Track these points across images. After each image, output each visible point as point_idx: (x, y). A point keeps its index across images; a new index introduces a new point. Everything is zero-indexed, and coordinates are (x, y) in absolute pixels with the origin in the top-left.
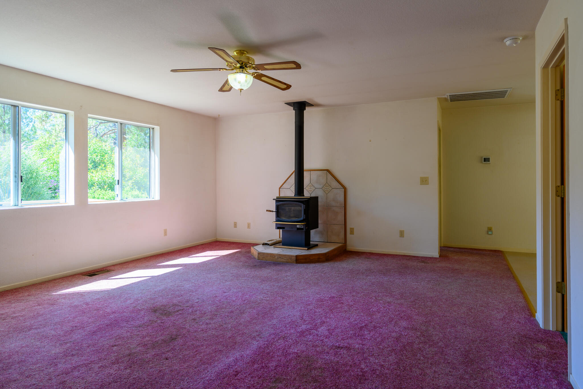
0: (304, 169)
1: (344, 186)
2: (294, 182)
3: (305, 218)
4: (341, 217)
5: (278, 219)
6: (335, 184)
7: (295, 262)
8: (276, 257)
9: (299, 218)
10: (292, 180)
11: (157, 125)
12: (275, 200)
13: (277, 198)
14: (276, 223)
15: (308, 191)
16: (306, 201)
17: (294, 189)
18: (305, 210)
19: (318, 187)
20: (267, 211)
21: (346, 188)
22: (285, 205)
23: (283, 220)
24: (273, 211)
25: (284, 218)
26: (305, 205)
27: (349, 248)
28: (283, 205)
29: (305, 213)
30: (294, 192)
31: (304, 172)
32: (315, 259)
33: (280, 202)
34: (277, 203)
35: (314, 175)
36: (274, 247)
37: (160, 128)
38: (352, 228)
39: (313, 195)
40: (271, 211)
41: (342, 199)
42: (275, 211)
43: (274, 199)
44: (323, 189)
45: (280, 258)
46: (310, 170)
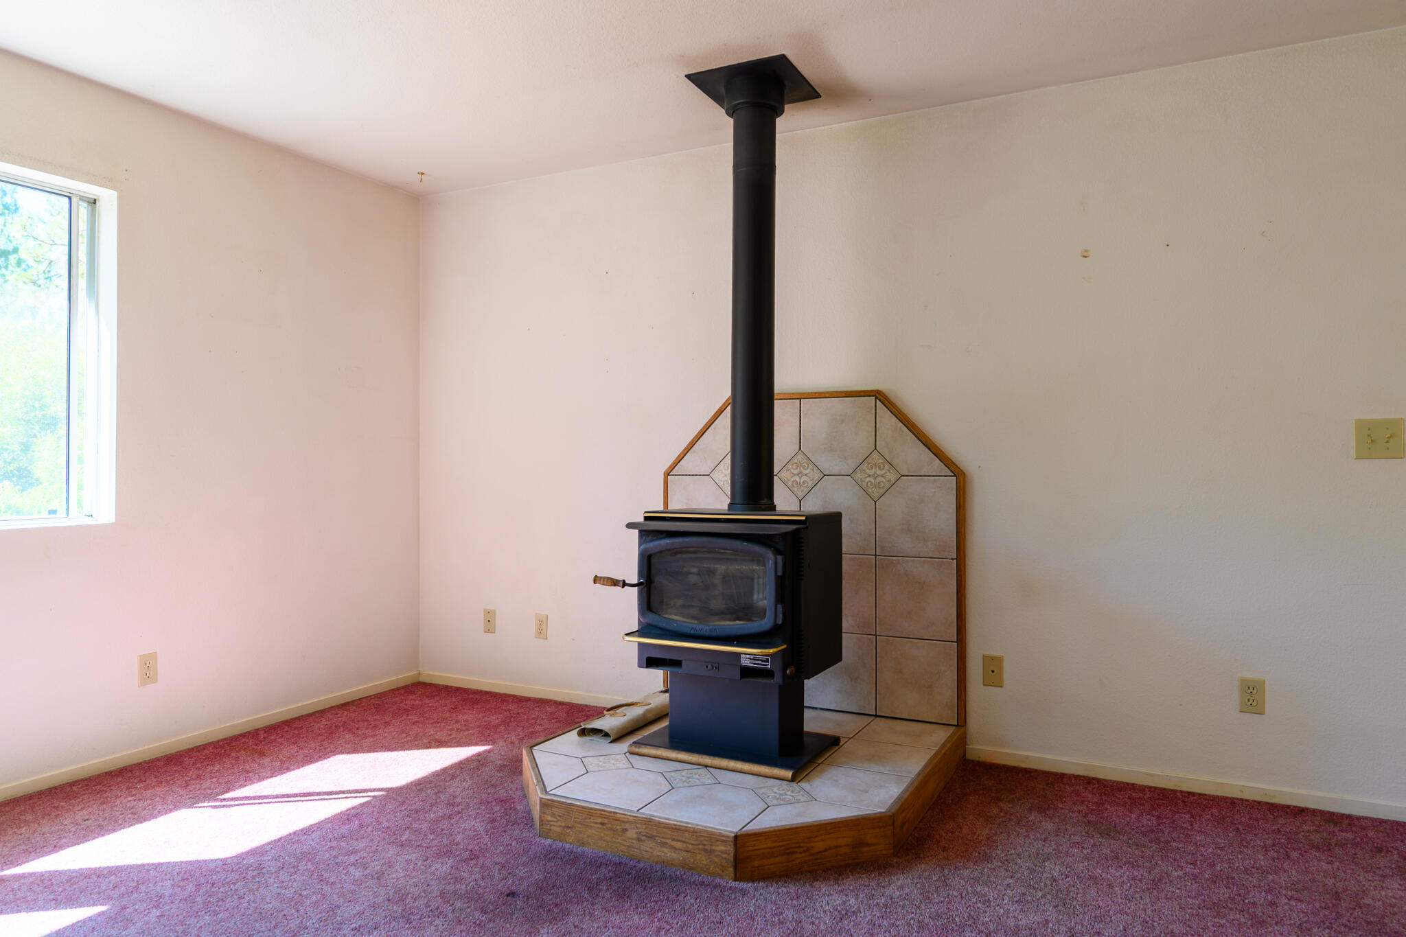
0: (775, 392)
1: (957, 464)
2: (728, 448)
3: (780, 621)
4: (941, 608)
5: (652, 618)
6: (912, 454)
7: (731, 870)
8: (632, 834)
9: (749, 620)
10: (721, 439)
11: (107, 182)
12: (637, 531)
13: (646, 518)
14: (640, 644)
15: (790, 483)
16: (784, 535)
17: (728, 479)
18: (780, 582)
19: (835, 470)
20: (596, 580)
21: (964, 474)
22: (684, 556)
23: (674, 627)
24: (624, 584)
25: (675, 618)
26: (780, 558)
27: (982, 747)
28: (675, 552)
29: (780, 597)
30: (729, 493)
31: (775, 401)
32: (837, 847)
33: (664, 538)
34: (646, 542)
35: (818, 416)
36: (631, 753)
37: (120, 199)
38: (993, 658)
39: (814, 506)
40: (614, 583)
41: (945, 522)
42: (635, 582)
43: (630, 526)
44: (859, 476)
45: (651, 837)
46: (800, 397)
